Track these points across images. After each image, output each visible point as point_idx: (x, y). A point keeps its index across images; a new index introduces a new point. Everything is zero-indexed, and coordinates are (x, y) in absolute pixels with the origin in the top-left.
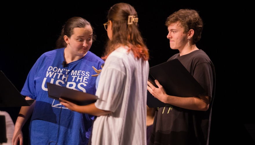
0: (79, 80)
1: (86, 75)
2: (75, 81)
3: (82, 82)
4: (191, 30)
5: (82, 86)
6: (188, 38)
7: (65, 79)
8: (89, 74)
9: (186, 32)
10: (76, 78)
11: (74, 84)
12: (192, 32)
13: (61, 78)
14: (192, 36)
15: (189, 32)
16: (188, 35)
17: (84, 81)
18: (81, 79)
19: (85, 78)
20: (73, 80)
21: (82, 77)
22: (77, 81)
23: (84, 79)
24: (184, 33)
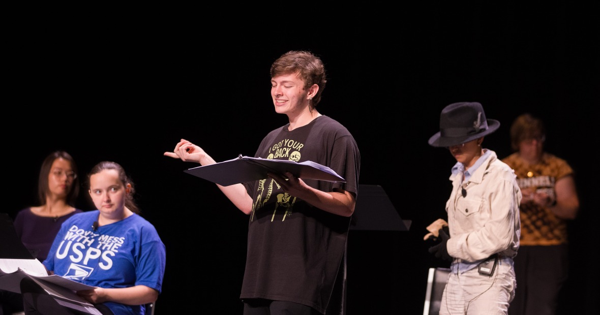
0: (106, 248)
1: (119, 242)
2: (101, 249)
3: (110, 250)
4: (315, 85)
5: (108, 255)
6: (308, 98)
7: (87, 243)
8: (124, 240)
9: (307, 88)
10: (103, 245)
11: (99, 252)
12: (314, 90)
13: (81, 241)
14: (314, 94)
15: (311, 89)
16: (309, 93)
17: (113, 249)
18: (110, 246)
19: (116, 244)
20: (99, 247)
21: (112, 244)
22: (103, 248)
23: (115, 246)
24: (303, 89)
